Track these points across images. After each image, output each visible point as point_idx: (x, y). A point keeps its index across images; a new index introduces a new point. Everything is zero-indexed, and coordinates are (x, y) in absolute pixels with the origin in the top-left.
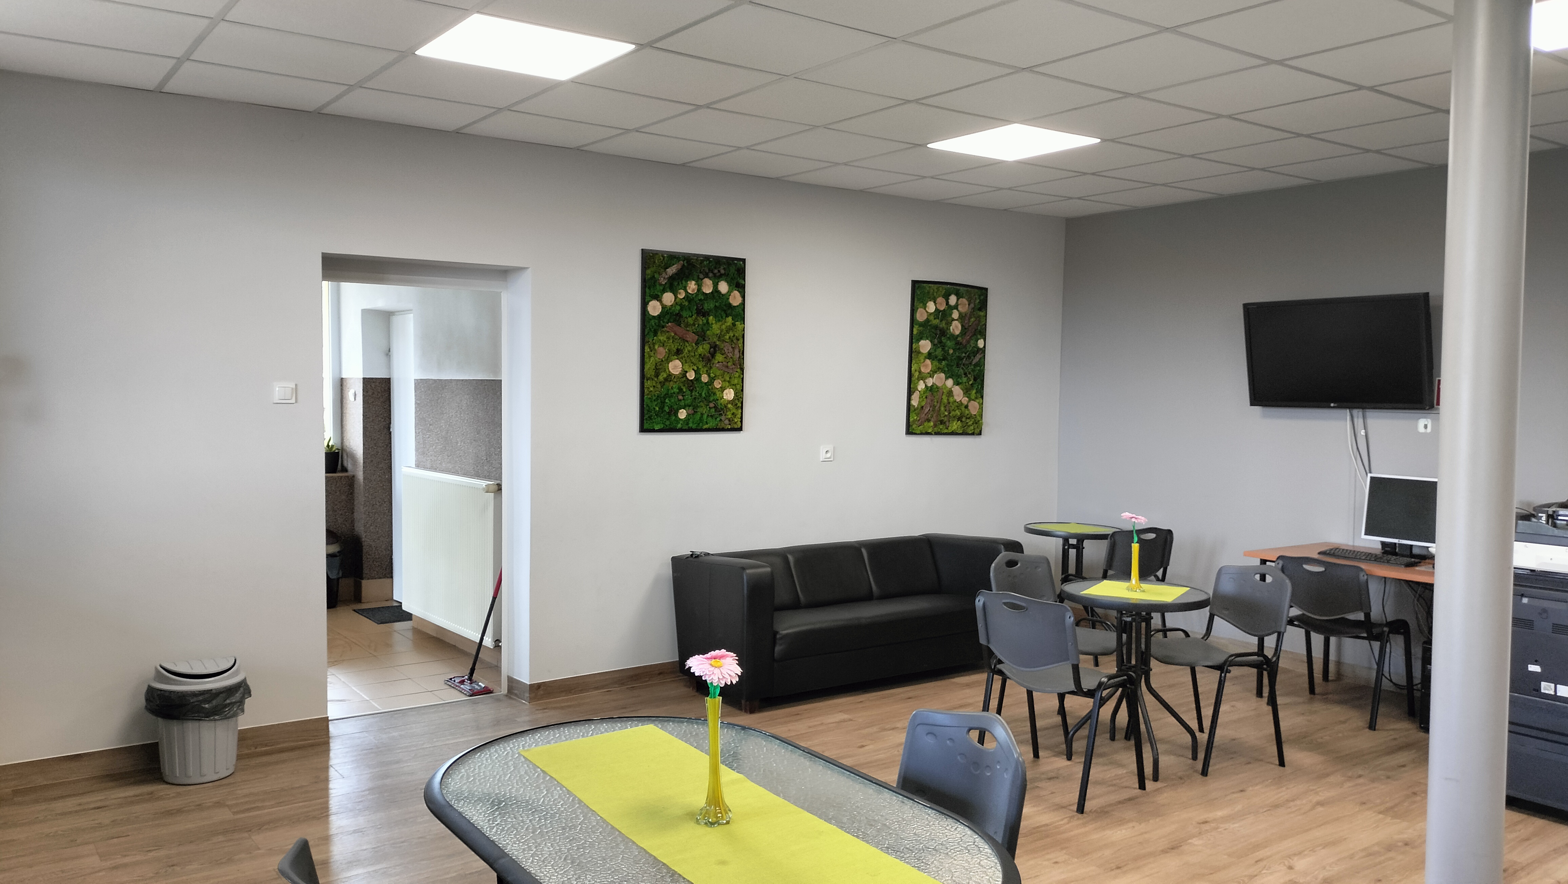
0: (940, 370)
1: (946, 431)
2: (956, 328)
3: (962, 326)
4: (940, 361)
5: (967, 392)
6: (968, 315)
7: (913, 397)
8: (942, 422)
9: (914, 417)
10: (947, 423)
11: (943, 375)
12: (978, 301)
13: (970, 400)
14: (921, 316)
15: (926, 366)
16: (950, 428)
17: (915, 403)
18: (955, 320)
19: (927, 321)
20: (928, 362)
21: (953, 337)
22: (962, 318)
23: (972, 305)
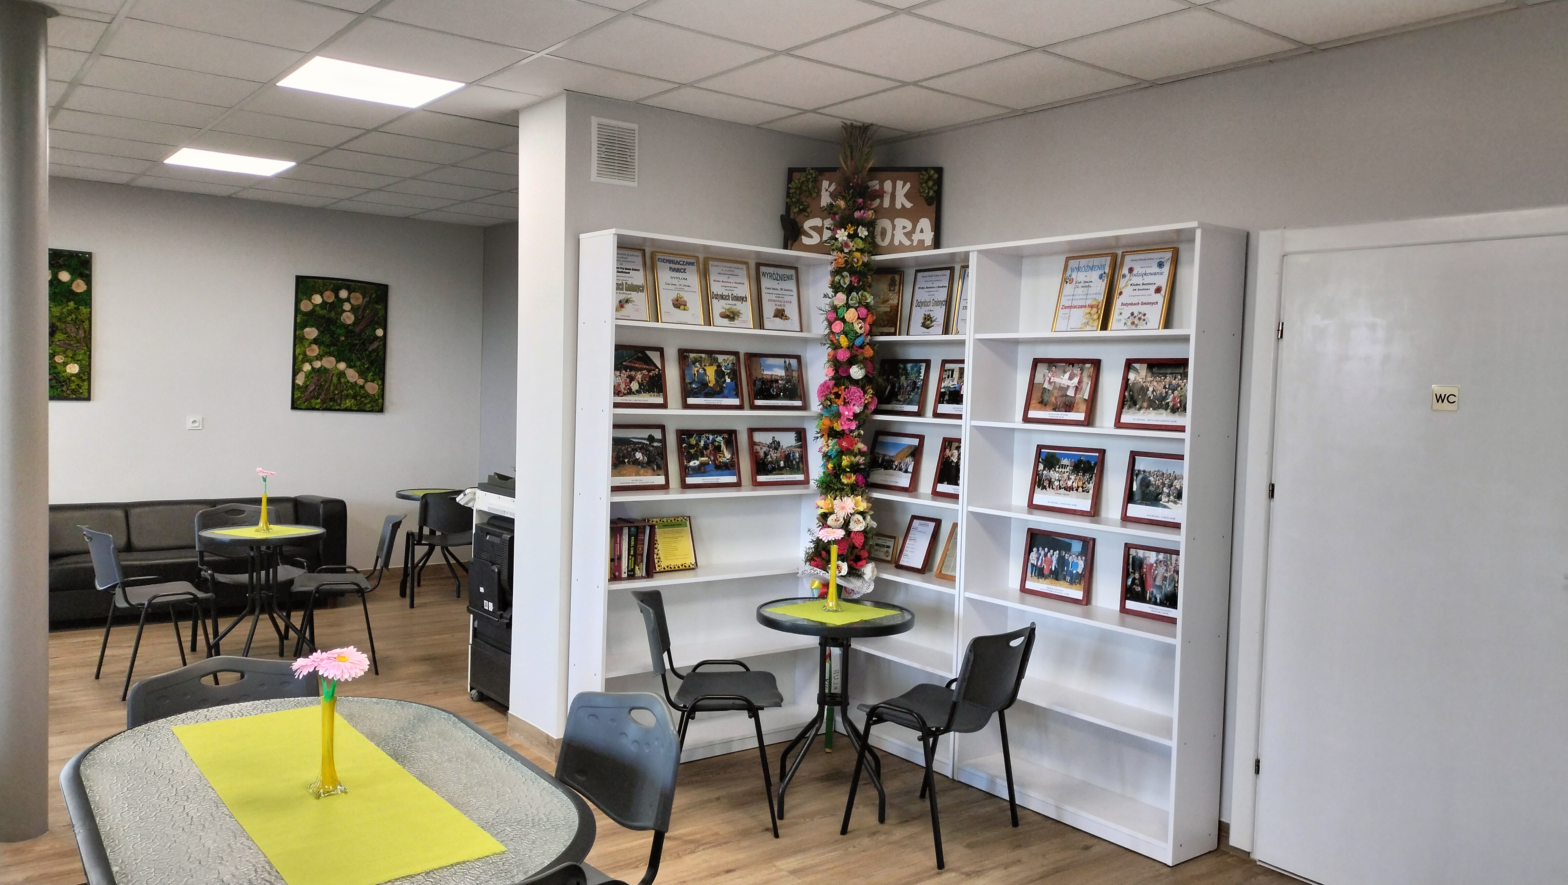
0: (330, 354)
1: (337, 407)
2: (348, 318)
3: (355, 317)
4: (328, 346)
5: (362, 374)
6: (362, 308)
7: (298, 377)
8: (332, 400)
9: (298, 394)
10: (339, 401)
11: (333, 359)
12: (374, 295)
13: (366, 381)
14: (305, 306)
15: (313, 350)
16: (342, 405)
17: (300, 380)
18: (346, 311)
19: (313, 311)
20: (315, 347)
21: (344, 326)
22: (354, 310)
23: (367, 299)
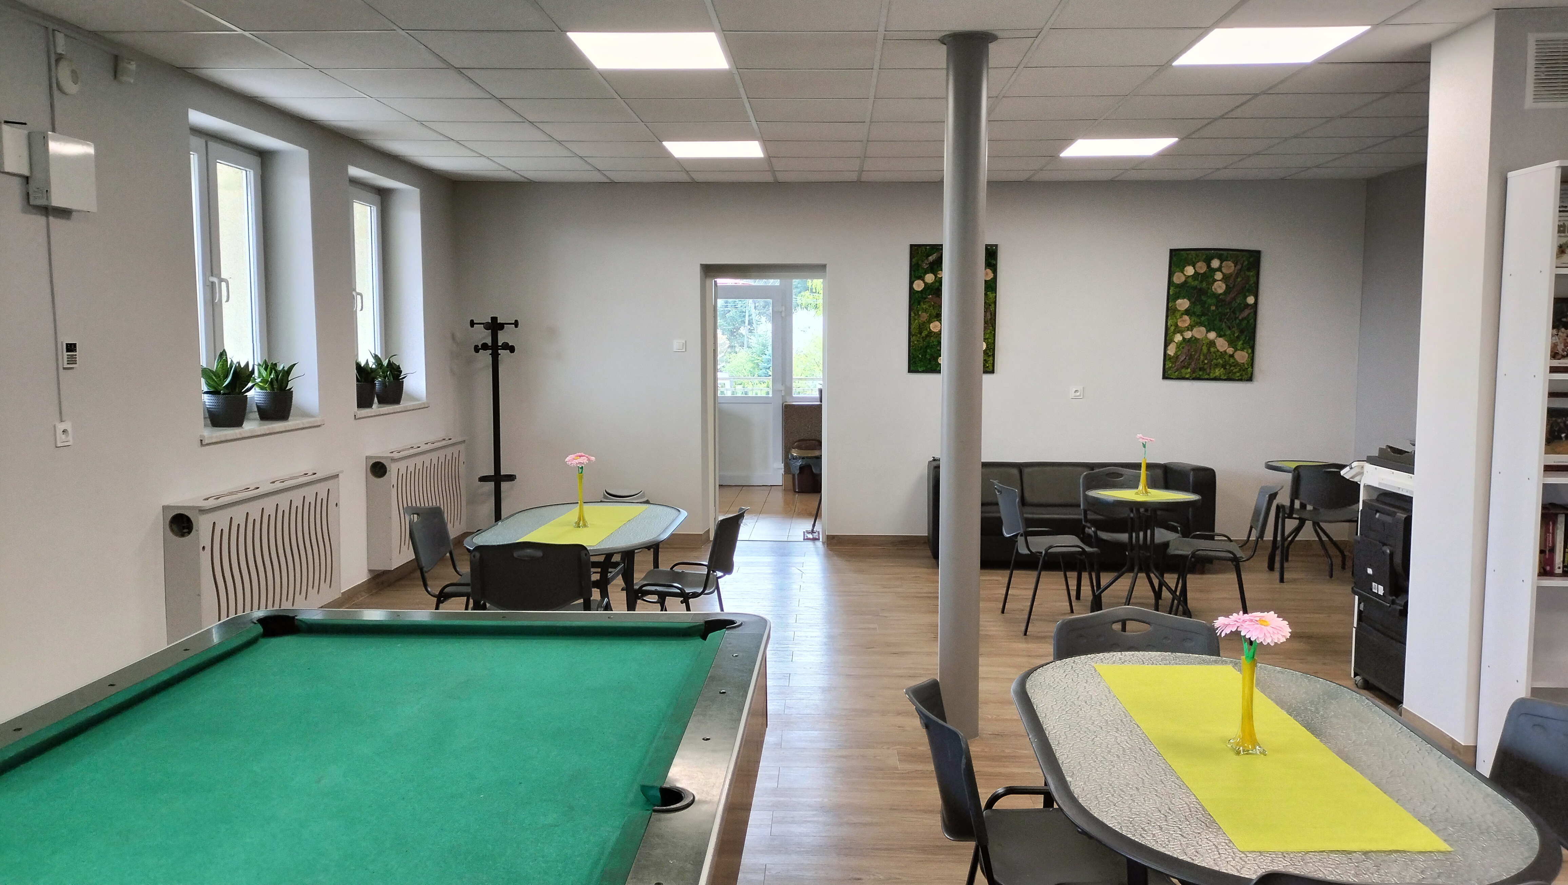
0: (1201, 324)
1: (1206, 377)
2: (1219, 287)
3: (1226, 285)
4: (1199, 316)
5: (1232, 343)
6: (1234, 276)
7: (1169, 348)
8: (1200, 369)
9: (1169, 364)
10: (1208, 371)
11: (1203, 329)
12: (1246, 263)
13: (1236, 350)
14: (1179, 278)
15: (1184, 321)
16: (1211, 374)
17: (1171, 351)
18: (1218, 281)
19: (1186, 282)
20: (1186, 318)
21: (1216, 296)
22: (1225, 278)
23: (1239, 267)
